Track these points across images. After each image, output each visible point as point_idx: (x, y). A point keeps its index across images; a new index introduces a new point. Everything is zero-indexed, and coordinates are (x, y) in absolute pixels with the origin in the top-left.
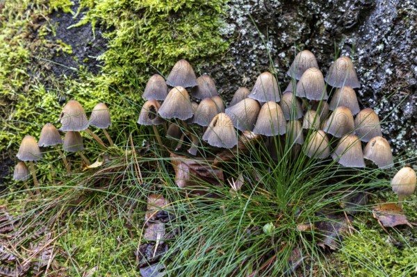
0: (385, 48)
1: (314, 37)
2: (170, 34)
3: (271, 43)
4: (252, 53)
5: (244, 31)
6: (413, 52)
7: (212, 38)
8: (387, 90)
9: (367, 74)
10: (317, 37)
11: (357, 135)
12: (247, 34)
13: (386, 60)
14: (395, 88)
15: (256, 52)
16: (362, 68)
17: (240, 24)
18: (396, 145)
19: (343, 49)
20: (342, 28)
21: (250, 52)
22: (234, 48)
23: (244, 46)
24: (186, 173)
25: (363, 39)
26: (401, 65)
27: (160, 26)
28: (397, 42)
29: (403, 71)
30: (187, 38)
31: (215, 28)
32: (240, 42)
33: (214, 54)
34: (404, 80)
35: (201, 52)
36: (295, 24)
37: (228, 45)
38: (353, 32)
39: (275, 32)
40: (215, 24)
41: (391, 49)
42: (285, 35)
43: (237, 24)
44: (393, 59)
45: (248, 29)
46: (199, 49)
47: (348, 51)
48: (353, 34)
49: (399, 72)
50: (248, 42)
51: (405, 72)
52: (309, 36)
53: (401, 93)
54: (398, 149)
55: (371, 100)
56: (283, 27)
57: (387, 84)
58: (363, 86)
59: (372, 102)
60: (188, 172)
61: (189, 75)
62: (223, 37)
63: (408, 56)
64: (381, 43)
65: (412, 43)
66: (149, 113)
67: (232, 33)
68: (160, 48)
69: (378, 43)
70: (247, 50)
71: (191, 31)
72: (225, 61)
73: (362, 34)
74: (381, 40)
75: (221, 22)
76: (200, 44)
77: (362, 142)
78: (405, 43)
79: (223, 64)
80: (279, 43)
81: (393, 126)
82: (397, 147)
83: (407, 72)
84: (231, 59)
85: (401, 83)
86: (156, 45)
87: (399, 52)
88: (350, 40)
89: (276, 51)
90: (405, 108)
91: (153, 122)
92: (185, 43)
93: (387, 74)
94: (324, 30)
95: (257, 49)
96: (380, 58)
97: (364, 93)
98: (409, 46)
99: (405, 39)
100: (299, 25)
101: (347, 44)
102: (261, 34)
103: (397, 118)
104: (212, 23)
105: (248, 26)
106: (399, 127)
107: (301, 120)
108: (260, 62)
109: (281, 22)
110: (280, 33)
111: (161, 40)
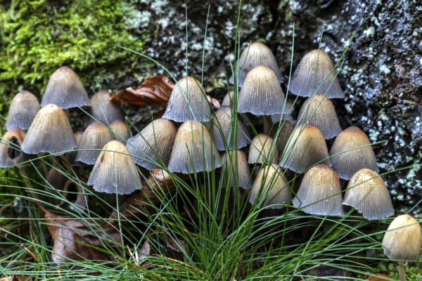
0: (376, 33)
1: (279, 28)
2: (50, 30)
3: (212, 39)
4: (182, 56)
5: (164, 22)
6: (415, 33)
7: (115, 34)
8: (384, 100)
9: (355, 78)
10: (283, 28)
11: (334, 168)
12: (169, 27)
13: (380, 52)
14: (396, 96)
15: (187, 55)
16: (346, 67)
17: (158, 11)
18: (407, 188)
19: (322, 42)
20: (315, 9)
21: (177, 54)
22: (151, 50)
23: (167, 45)
24: (67, 242)
25: (348, 24)
26: (402, 58)
27: (34, 20)
28: (392, 21)
29: (405, 66)
30: (75, 35)
31: (119, 19)
32: (160, 39)
33: (119, 60)
34: (408, 80)
35: (98, 56)
36: (245, 7)
37: (141, 44)
38: (334, 14)
39: (216, 23)
40: (116, 13)
41: (385, 34)
42: (230, 26)
43: (153, 12)
44: (389, 48)
45: (171, 19)
46: (94, 52)
47: (327, 44)
48: (334, 17)
49: (400, 69)
50: (172, 38)
51: (408, 68)
52: (271, 26)
53: (405, 101)
54: (410, 194)
55: (364, 118)
56: (226, 12)
57: (383, 90)
58: (351, 96)
59: (366, 122)
60: (72, 238)
61: (72, 89)
62: (132, 32)
63: (410, 42)
64: (369, 26)
65: (412, 19)
66: (9, 149)
67: (146, 25)
68: (34, 54)
69: (365, 26)
70: (173, 52)
71: (81, 25)
72: (138, 71)
73: (346, 16)
74: (369, 20)
75: (127, 8)
76: (97, 45)
77: (341, 180)
78: (403, 21)
79: (136, 75)
80: (222, 39)
81: (399, 157)
82: (409, 191)
83: (411, 67)
84: (148, 66)
85: (404, 87)
86: (29, 48)
87: (395, 36)
88: (330, 27)
89: (221, 52)
90: (414, 127)
91: (15, 162)
92: (73, 45)
93: (383, 74)
94: (290, 14)
95: (189, 50)
96: (371, 49)
97: (353, 108)
98: (409, 25)
99: (402, 15)
100: (253, 10)
101: (326, 34)
102: (193, 25)
103: (403, 144)
104: (113, 11)
105: (171, 14)
106: (409, 159)
107: (246, 150)
108: (196, 70)
109: (222, 5)
110: (224, 23)
111: (37, 40)
